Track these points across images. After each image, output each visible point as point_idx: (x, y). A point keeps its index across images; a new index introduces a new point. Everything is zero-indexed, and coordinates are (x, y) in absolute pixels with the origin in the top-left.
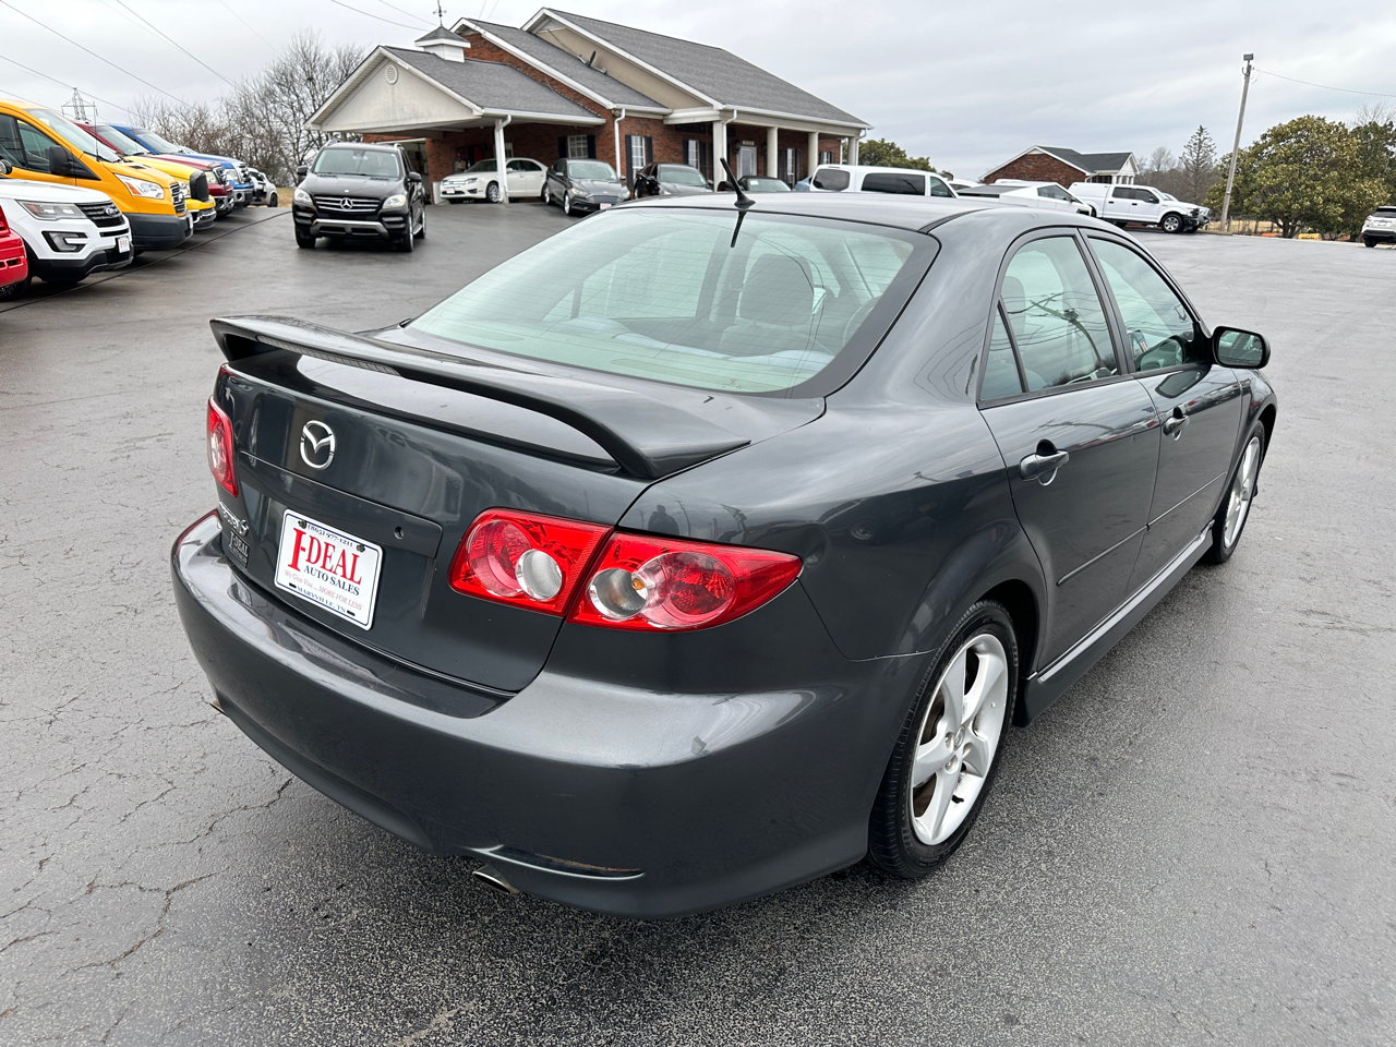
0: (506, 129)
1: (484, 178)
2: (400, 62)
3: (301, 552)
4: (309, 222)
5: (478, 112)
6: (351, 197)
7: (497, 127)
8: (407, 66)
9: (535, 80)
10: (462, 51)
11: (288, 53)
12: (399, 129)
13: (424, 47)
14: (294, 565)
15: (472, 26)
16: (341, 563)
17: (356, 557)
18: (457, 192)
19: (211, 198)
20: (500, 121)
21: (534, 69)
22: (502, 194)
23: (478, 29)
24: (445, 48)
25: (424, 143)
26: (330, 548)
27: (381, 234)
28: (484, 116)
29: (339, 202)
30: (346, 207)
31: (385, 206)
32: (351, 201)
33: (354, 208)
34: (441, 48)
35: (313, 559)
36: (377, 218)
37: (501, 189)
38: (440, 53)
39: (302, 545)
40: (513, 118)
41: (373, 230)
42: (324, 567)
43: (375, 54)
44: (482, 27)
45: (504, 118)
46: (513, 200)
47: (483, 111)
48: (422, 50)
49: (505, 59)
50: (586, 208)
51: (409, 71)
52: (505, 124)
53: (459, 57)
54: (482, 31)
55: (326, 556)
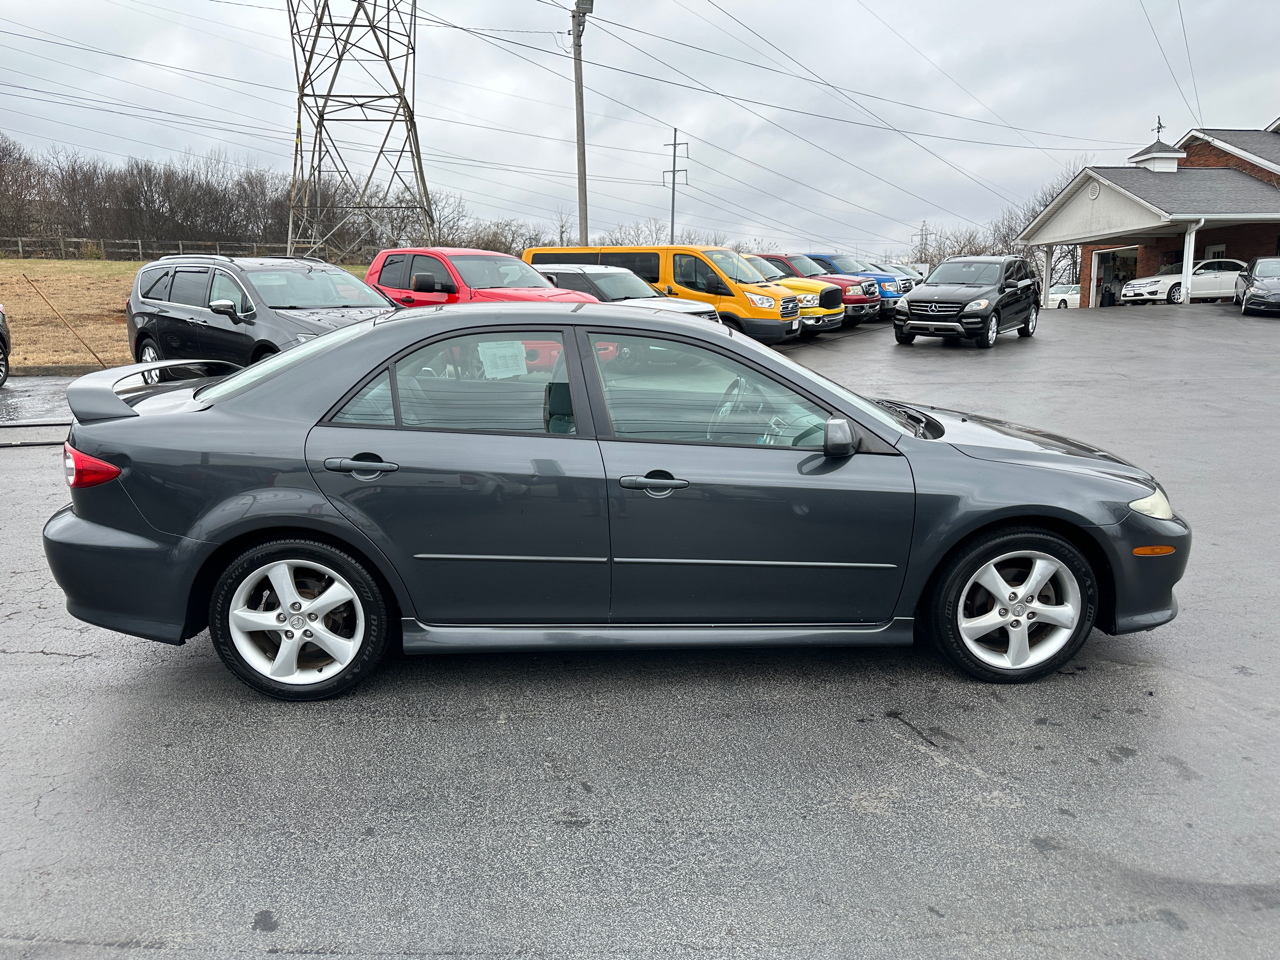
0: (1199, 233)
1: (1168, 281)
2: (1102, 180)
4: (902, 323)
5: (1165, 218)
6: (938, 303)
7: (1189, 231)
8: (1107, 183)
9: (1261, 181)
10: (1176, 162)
11: (1060, 178)
12: (1093, 239)
13: (1136, 162)
15: (1201, 135)
18: (1136, 295)
19: (843, 306)
20: (1193, 225)
21: (1261, 170)
22: (1183, 296)
23: (1206, 138)
24: (1156, 161)
25: (1136, 249)
27: (959, 333)
28: (1171, 221)
29: (927, 307)
30: (933, 311)
31: (967, 309)
32: (937, 305)
33: (939, 311)
34: (1152, 161)
36: (956, 319)
37: (1183, 290)
38: (1150, 166)
40: (1206, 221)
41: (952, 329)
43: (1081, 175)
44: (1210, 135)
45: (1197, 221)
46: (1194, 300)
47: (1171, 217)
48: (1134, 165)
49: (1232, 163)
50: (1263, 307)
51: (1108, 186)
52: (1197, 227)
53: (1173, 167)
54: (1210, 139)
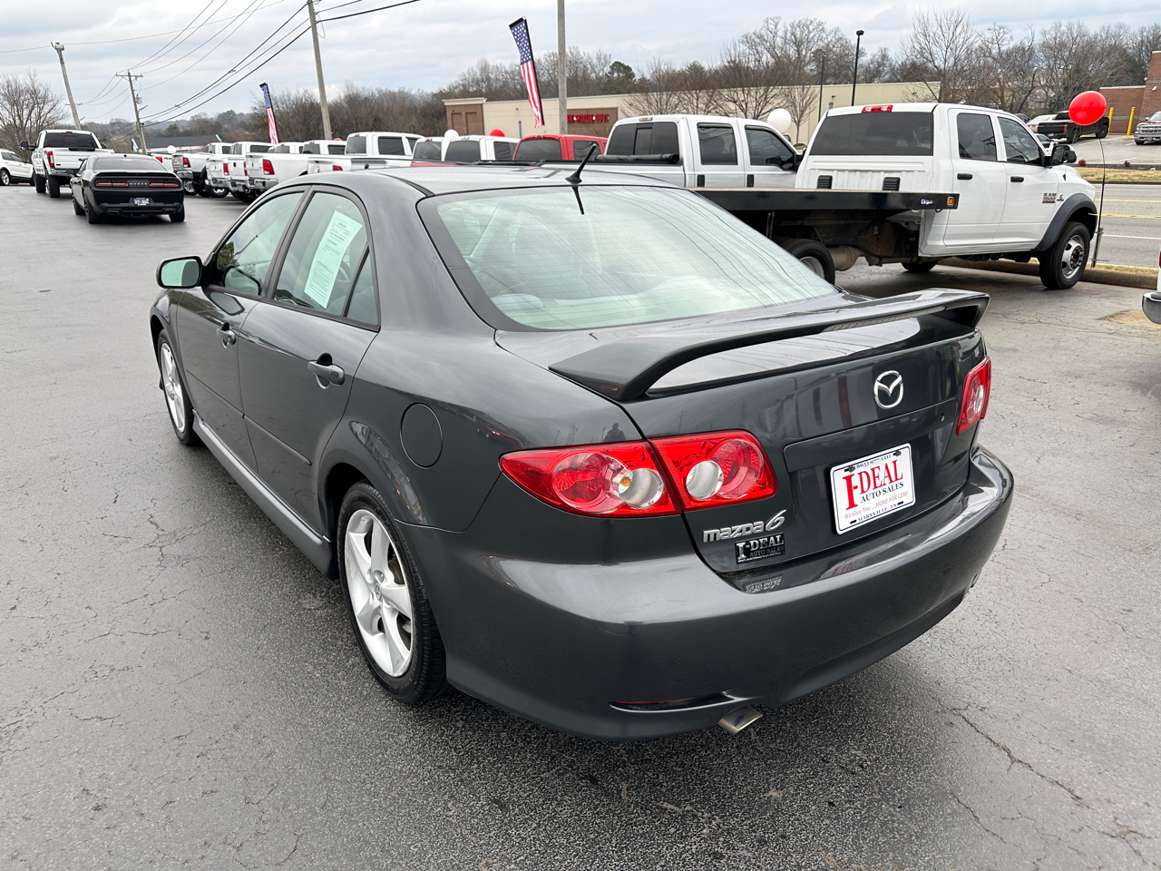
3: (854, 491)
14: (852, 505)
16: (887, 475)
17: (894, 462)
26: (876, 470)
35: (865, 488)
39: (853, 485)
42: (876, 487)
55: (874, 478)
